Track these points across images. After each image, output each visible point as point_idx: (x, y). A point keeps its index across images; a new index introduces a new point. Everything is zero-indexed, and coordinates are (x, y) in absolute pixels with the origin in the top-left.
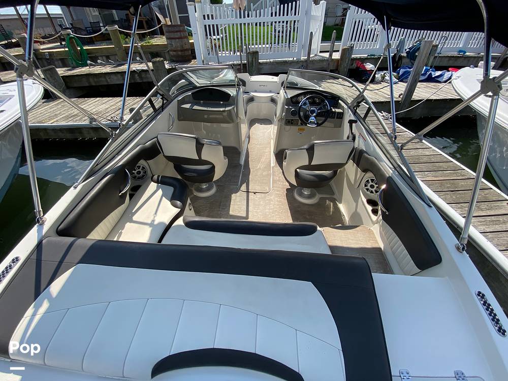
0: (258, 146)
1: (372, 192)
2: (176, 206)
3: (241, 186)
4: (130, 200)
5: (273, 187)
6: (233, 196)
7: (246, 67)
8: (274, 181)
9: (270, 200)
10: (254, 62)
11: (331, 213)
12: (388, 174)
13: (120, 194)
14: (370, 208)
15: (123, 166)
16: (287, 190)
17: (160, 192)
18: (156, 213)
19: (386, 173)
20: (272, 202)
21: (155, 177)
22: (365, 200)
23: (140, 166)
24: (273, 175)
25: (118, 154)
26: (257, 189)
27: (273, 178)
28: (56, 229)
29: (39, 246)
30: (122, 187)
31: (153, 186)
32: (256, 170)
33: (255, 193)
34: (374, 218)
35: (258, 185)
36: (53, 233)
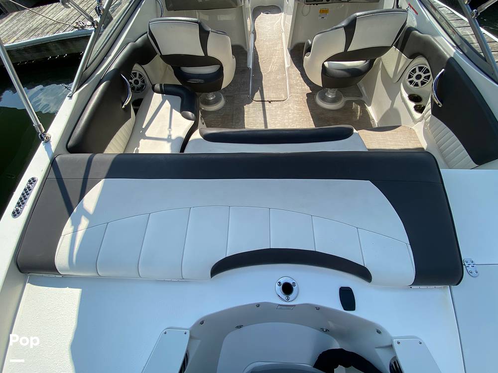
0: (267, 43)
1: (417, 85)
2: (189, 118)
3: (253, 95)
4: (136, 114)
5: (290, 93)
6: (246, 107)
8: (291, 86)
9: (289, 108)
11: (358, 118)
12: (449, 55)
13: (123, 107)
14: (412, 105)
15: (118, 71)
16: (308, 95)
17: (167, 104)
18: (170, 127)
19: (446, 53)
20: (290, 111)
21: (157, 87)
22: (406, 96)
23: (136, 73)
24: (289, 78)
25: (107, 54)
26: (272, 97)
27: (289, 81)
28: (65, 146)
29: (53, 163)
30: (123, 99)
31: (157, 98)
32: (268, 73)
33: (270, 102)
34: (417, 115)
35: (272, 93)
36: (64, 150)
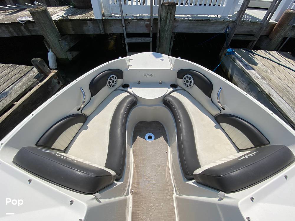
7: (157, 23)
10: (169, 19)
